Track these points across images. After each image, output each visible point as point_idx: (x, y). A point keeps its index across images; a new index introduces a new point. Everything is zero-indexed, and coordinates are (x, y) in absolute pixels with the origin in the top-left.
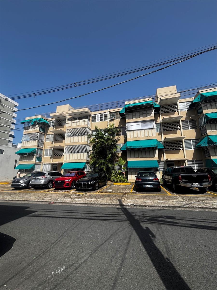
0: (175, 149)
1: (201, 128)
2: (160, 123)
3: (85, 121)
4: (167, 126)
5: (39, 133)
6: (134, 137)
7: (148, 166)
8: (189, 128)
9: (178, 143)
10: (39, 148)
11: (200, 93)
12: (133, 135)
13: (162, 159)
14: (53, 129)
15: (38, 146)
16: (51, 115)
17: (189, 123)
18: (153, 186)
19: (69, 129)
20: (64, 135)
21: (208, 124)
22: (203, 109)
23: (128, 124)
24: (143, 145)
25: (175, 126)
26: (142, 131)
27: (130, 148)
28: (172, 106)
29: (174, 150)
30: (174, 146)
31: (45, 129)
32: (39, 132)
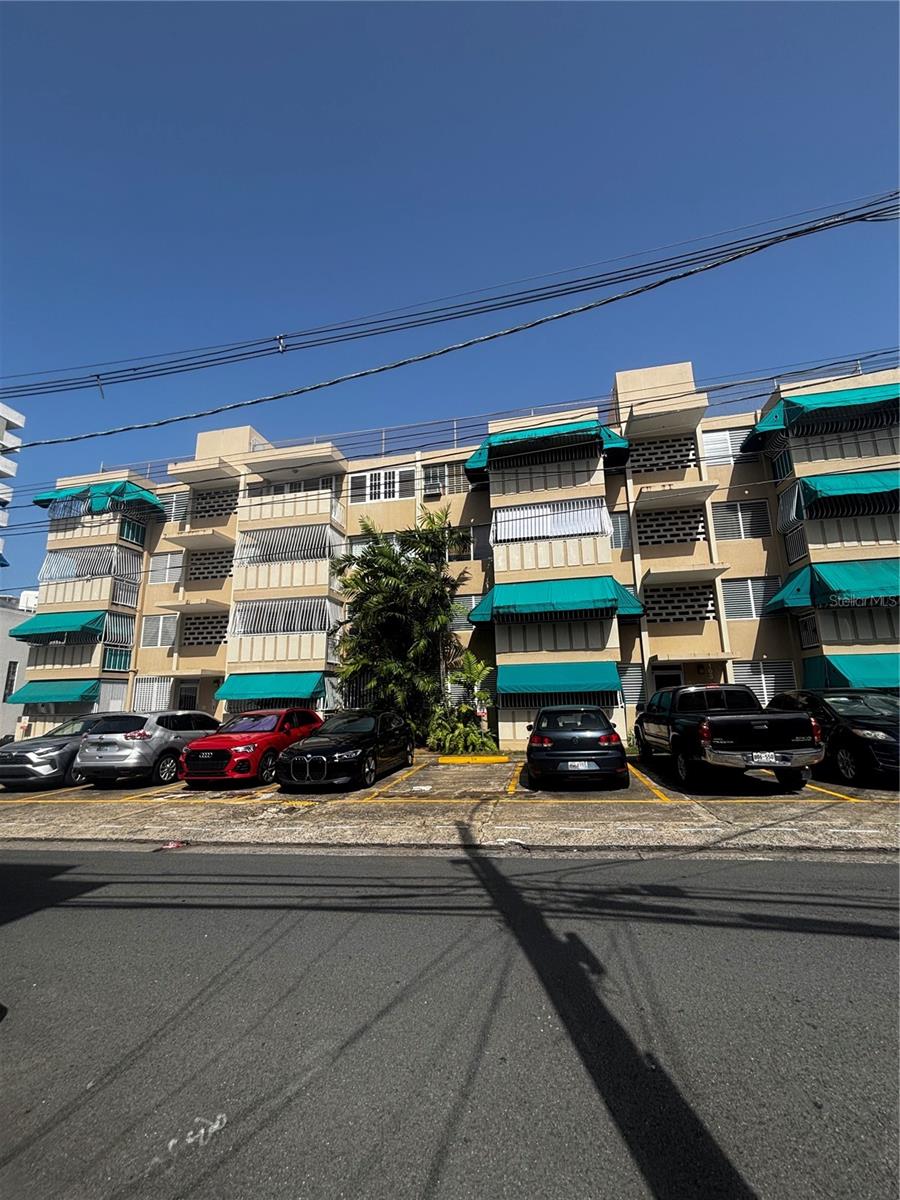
0: (684, 617)
1: (785, 535)
2: (628, 512)
3: (321, 497)
4: (654, 523)
5: (116, 545)
6: (522, 566)
7: (580, 686)
8: (743, 534)
9: (698, 594)
10: (120, 610)
11: (783, 395)
12: (518, 558)
13: (636, 658)
14: (182, 528)
15: (113, 604)
16: (172, 469)
17: (740, 514)
18: (598, 768)
19: (250, 531)
20: (229, 555)
21: (811, 518)
22: (794, 457)
23: (498, 514)
24: (559, 600)
25: (687, 526)
26: (554, 542)
27: (506, 610)
28: (677, 444)
29: (681, 620)
30: (683, 605)
31: (144, 530)
32: (121, 543)
